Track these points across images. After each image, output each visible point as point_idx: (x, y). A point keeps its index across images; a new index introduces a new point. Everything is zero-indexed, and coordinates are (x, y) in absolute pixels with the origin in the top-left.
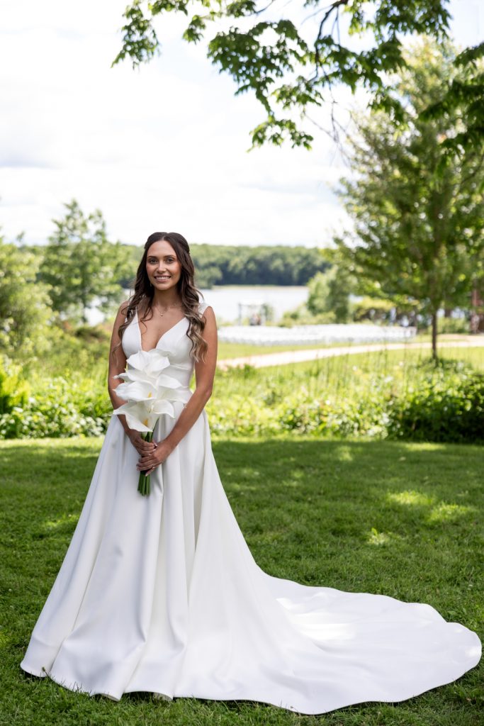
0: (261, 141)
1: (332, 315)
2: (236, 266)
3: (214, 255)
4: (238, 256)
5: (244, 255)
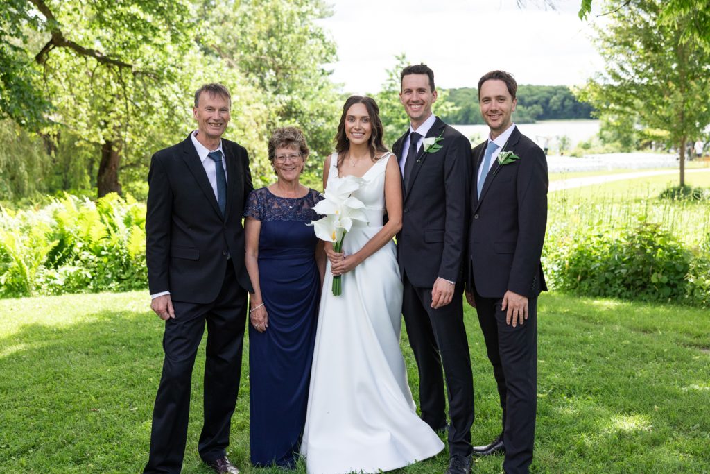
1: (618, 144)
2: (555, 102)
3: (537, 94)
4: (555, 94)
5: (560, 93)
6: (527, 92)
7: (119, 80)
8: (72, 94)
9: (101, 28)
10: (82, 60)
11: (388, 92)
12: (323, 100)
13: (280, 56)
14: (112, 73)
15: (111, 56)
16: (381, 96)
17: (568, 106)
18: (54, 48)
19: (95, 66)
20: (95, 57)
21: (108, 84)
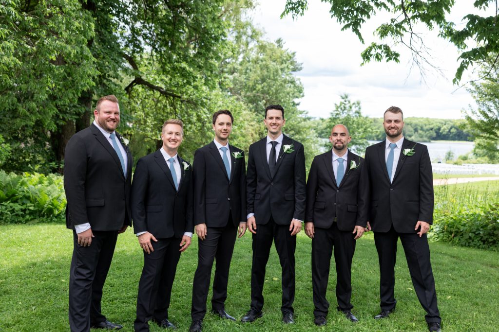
0: (368, 58)
2: (445, 129)
3: (432, 124)
4: (445, 124)
5: (448, 124)
6: (426, 122)
7: (172, 105)
8: (144, 111)
9: (163, 74)
10: (151, 92)
11: (335, 119)
12: (294, 121)
13: (268, 94)
14: (168, 100)
15: (169, 91)
16: (330, 120)
17: (453, 132)
18: (135, 85)
19: (158, 96)
20: (160, 91)
21: (165, 106)
